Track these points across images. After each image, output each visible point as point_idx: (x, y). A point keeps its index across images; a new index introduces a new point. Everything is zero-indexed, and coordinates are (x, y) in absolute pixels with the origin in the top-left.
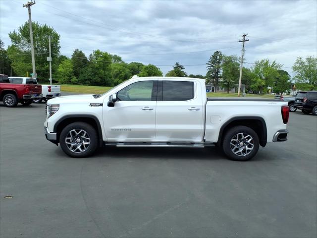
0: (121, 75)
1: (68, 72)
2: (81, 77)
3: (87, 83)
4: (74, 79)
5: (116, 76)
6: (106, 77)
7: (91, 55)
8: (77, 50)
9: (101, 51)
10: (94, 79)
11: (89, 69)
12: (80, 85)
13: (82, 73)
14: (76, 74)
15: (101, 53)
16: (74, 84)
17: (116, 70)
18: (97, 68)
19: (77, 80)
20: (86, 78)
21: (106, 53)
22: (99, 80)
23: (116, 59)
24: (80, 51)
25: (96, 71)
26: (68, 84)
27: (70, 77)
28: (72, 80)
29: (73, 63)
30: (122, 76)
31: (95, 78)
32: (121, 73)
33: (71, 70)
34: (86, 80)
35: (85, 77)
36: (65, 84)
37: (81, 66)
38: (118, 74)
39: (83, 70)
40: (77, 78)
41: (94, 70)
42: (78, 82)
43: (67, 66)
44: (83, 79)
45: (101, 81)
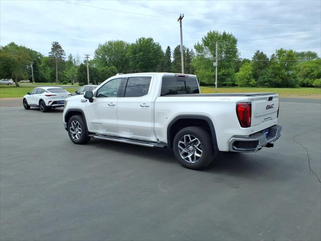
0: (313, 73)
1: (247, 75)
2: (260, 79)
3: (267, 85)
4: (253, 81)
5: (306, 76)
6: (288, 77)
7: (273, 55)
8: (258, 51)
9: (284, 49)
10: (274, 80)
11: (269, 70)
12: (258, 87)
13: (262, 75)
14: (255, 76)
15: (285, 52)
16: (253, 86)
17: (307, 69)
18: (279, 69)
19: (255, 82)
20: (266, 80)
21: (291, 51)
22: (280, 81)
23: (309, 56)
24: (261, 52)
25: (277, 71)
26: (246, 87)
27: (249, 79)
28: (250, 83)
29: (253, 66)
30: (313, 75)
31: (276, 80)
32: (312, 71)
33: (250, 72)
34: (266, 82)
35: (264, 79)
36: (244, 86)
37: (261, 68)
38: (308, 73)
39: (263, 71)
40: (256, 81)
41: (275, 71)
42: (257, 85)
43: (247, 69)
44: (262, 81)
45: (282, 82)
